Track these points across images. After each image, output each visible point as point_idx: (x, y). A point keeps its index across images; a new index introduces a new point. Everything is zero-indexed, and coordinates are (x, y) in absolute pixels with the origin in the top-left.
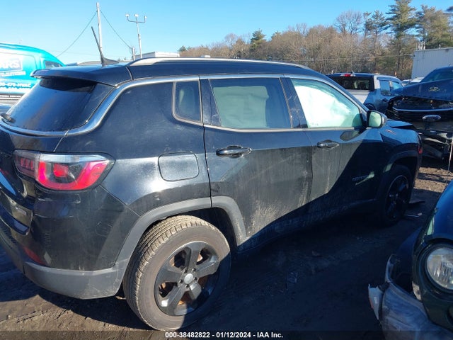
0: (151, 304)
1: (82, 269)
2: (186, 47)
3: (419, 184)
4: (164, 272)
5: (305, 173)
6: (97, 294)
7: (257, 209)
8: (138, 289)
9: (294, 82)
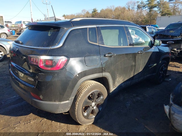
0: (81, 115)
1: (57, 101)
2: (66, 15)
3: (170, 68)
4: (86, 102)
5: (134, 63)
6: (62, 111)
7: (117, 77)
8: (76, 109)
9: (129, 28)
